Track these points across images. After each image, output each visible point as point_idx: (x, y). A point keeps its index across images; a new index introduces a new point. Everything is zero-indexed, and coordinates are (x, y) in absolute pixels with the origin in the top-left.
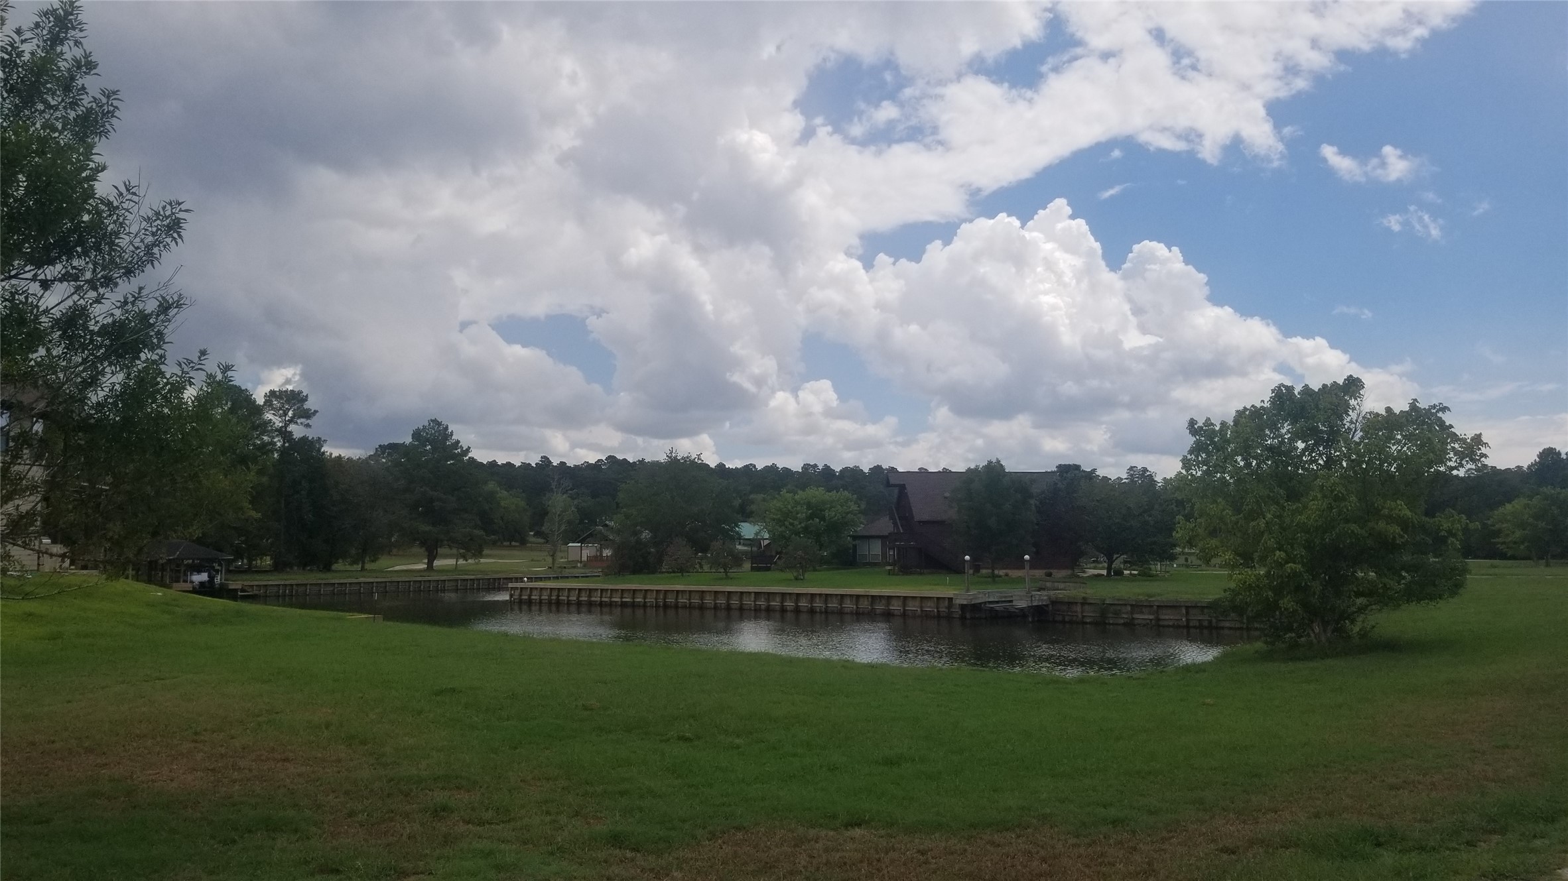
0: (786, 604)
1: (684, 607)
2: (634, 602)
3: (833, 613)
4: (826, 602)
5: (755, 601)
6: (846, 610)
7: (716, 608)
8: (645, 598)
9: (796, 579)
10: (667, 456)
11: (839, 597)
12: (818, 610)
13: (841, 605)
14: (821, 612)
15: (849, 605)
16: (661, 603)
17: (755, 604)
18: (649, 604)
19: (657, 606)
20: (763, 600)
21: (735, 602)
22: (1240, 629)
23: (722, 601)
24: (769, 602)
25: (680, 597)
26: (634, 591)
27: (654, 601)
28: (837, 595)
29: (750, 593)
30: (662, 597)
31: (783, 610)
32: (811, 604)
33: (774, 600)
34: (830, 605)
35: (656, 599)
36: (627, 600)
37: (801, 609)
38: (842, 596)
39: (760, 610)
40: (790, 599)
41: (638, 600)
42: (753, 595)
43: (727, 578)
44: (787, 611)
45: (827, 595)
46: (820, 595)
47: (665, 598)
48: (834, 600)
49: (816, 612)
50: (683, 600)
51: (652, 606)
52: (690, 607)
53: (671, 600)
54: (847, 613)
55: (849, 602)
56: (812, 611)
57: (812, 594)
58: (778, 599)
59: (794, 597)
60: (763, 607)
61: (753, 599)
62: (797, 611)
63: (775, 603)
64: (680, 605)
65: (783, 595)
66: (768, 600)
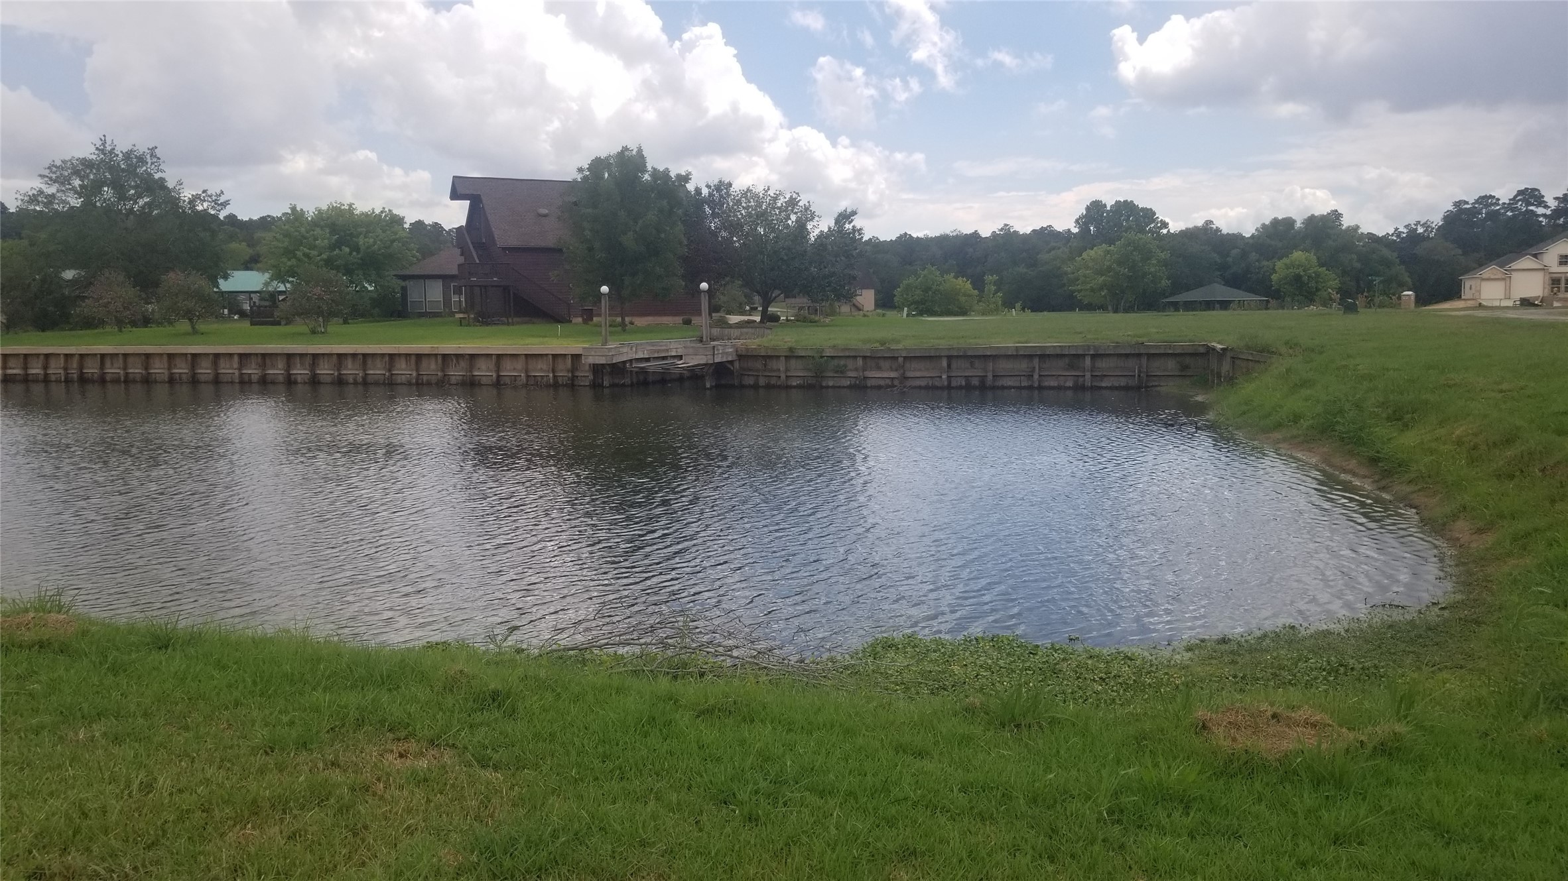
0: (295, 372)
1: (116, 381)
2: (27, 375)
3: (376, 384)
4: (364, 366)
5: (240, 369)
6: (399, 380)
7: (172, 381)
8: (45, 368)
9: (314, 332)
10: (97, 149)
11: (387, 358)
12: (351, 380)
13: (390, 370)
14: (355, 383)
15: (404, 371)
16: (75, 376)
17: (241, 374)
18: (53, 378)
19: (68, 381)
20: (253, 365)
21: (205, 370)
22: (1030, 388)
23: (182, 369)
24: (264, 370)
25: (108, 363)
26: (26, 356)
27: (62, 371)
28: (383, 355)
29: (231, 355)
30: (75, 365)
31: (290, 382)
32: (339, 370)
33: (273, 367)
34: (371, 372)
35: (65, 369)
36: (14, 371)
37: (322, 379)
38: (391, 356)
39: (250, 382)
40: (302, 364)
41: (34, 371)
42: (236, 359)
43: (195, 332)
44: (296, 383)
45: (365, 355)
46: (354, 355)
47: (81, 367)
48: (378, 363)
49: (348, 383)
50: (112, 370)
51: (58, 381)
52: (126, 381)
53: (92, 369)
54: (401, 384)
55: (403, 366)
56: (340, 382)
57: (339, 355)
58: (281, 364)
59: (308, 360)
60: (255, 378)
61: (236, 365)
62: (315, 381)
63: (276, 371)
64: (108, 378)
65: (289, 357)
66: (263, 366)
